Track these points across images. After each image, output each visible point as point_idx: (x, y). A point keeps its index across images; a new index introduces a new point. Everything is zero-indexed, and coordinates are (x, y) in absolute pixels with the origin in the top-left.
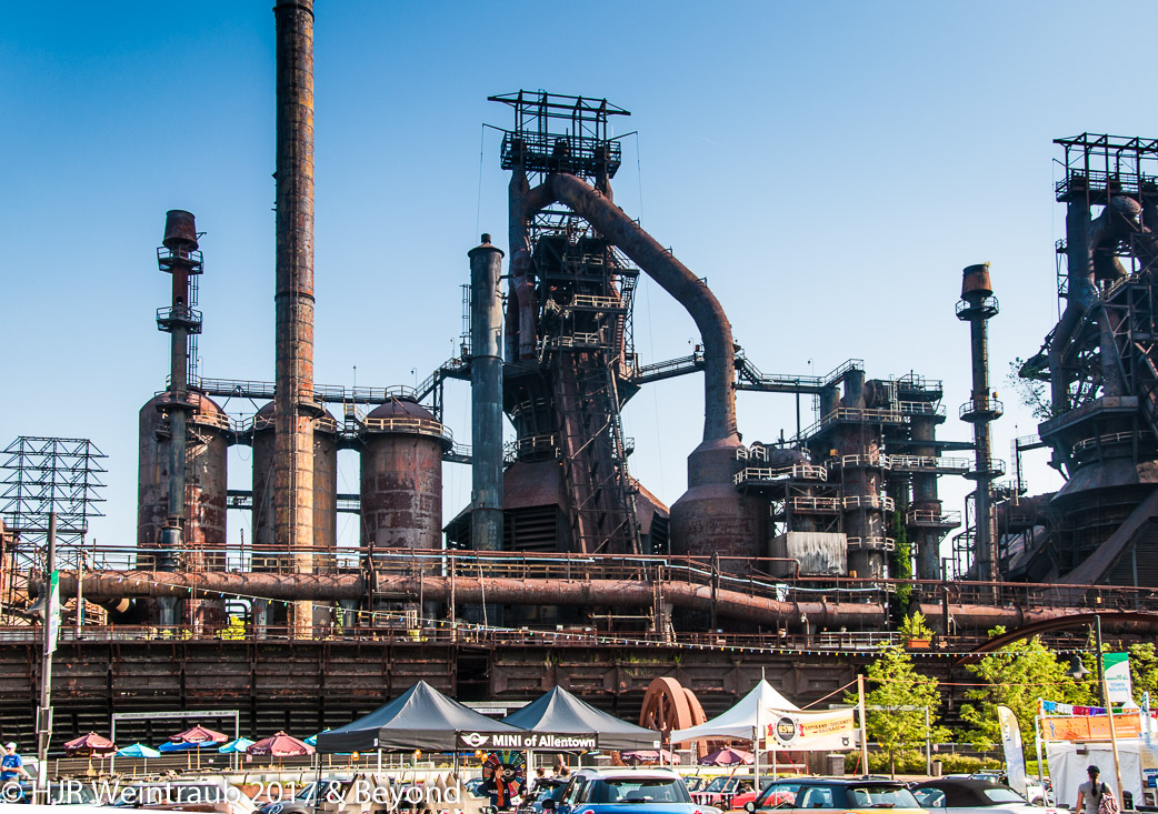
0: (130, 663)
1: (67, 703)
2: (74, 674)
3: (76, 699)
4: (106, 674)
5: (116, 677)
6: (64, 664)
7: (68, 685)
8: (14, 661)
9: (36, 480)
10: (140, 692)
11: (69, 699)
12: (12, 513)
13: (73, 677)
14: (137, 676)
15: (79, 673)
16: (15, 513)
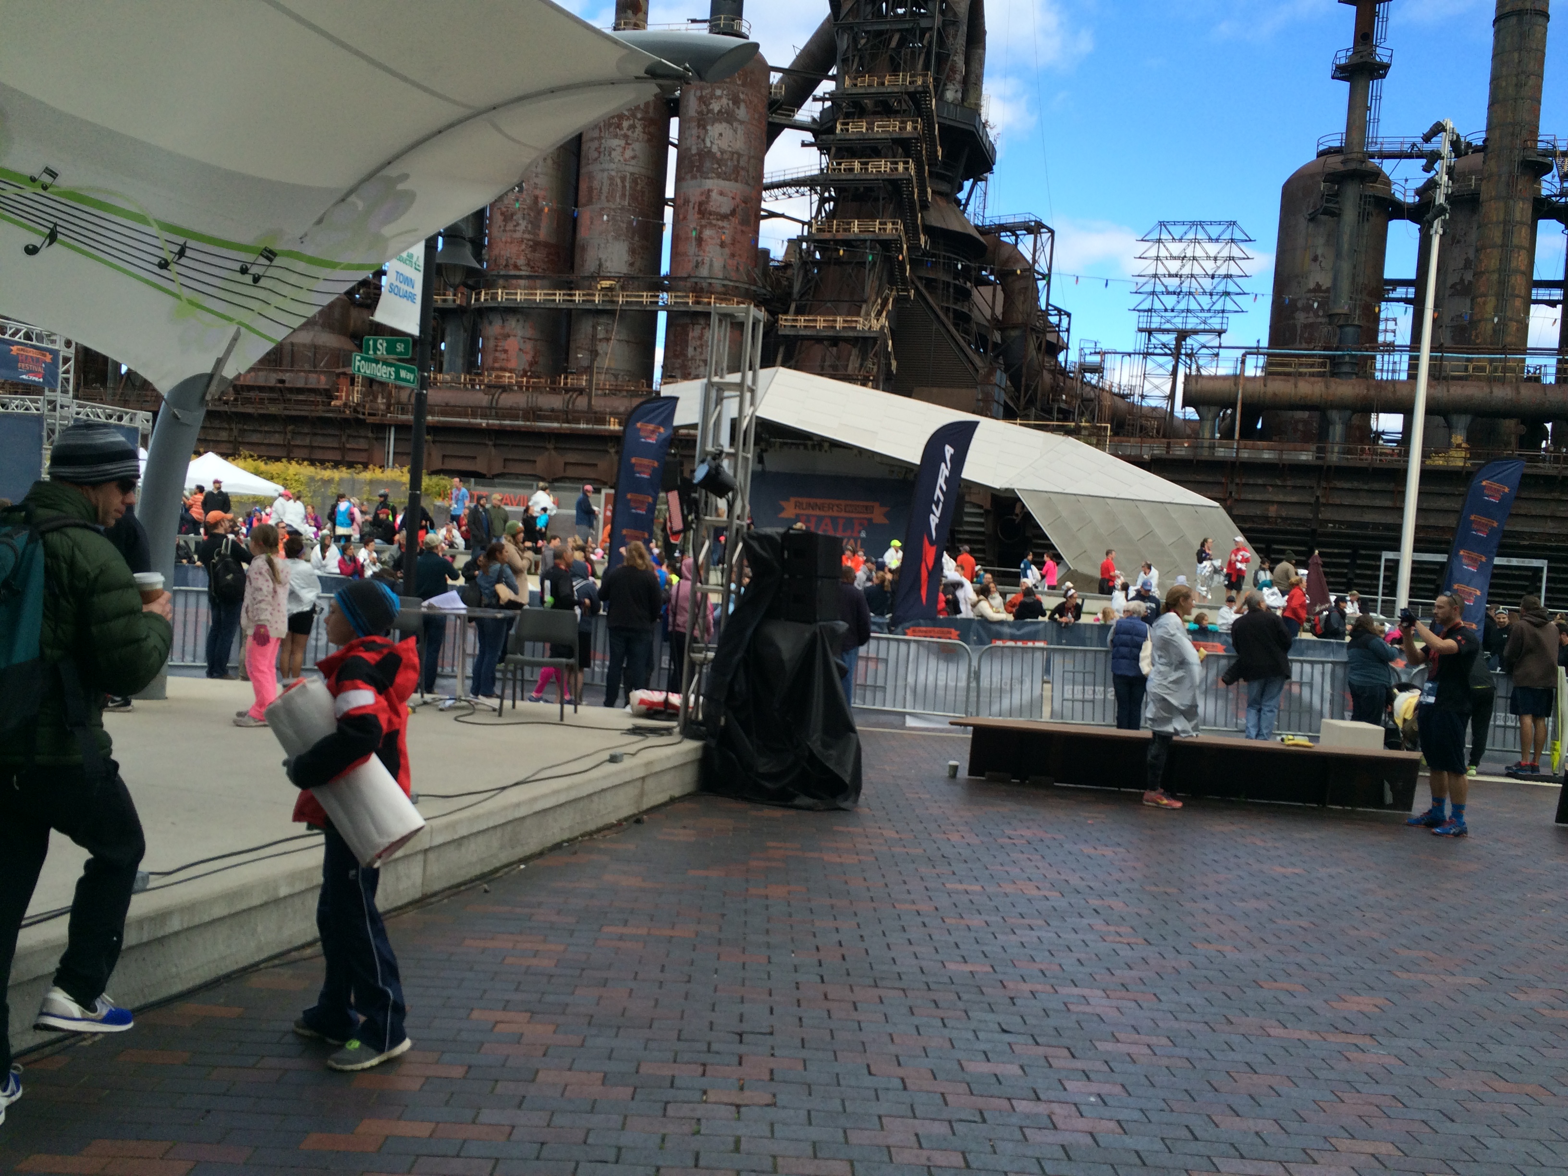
0: (1343, 489)
1: (1263, 531)
2: (1276, 499)
3: (1274, 527)
4: (1313, 500)
5: (1324, 505)
6: (1264, 486)
7: (1267, 510)
8: (1210, 479)
9: (1173, 272)
10: (1350, 525)
11: (1266, 526)
12: (1145, 311)
13: (1273, 502)
14: (1350, 506)
15: (1281, 498)
16: (1150, 310)
